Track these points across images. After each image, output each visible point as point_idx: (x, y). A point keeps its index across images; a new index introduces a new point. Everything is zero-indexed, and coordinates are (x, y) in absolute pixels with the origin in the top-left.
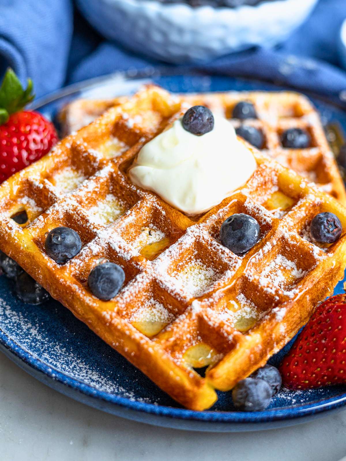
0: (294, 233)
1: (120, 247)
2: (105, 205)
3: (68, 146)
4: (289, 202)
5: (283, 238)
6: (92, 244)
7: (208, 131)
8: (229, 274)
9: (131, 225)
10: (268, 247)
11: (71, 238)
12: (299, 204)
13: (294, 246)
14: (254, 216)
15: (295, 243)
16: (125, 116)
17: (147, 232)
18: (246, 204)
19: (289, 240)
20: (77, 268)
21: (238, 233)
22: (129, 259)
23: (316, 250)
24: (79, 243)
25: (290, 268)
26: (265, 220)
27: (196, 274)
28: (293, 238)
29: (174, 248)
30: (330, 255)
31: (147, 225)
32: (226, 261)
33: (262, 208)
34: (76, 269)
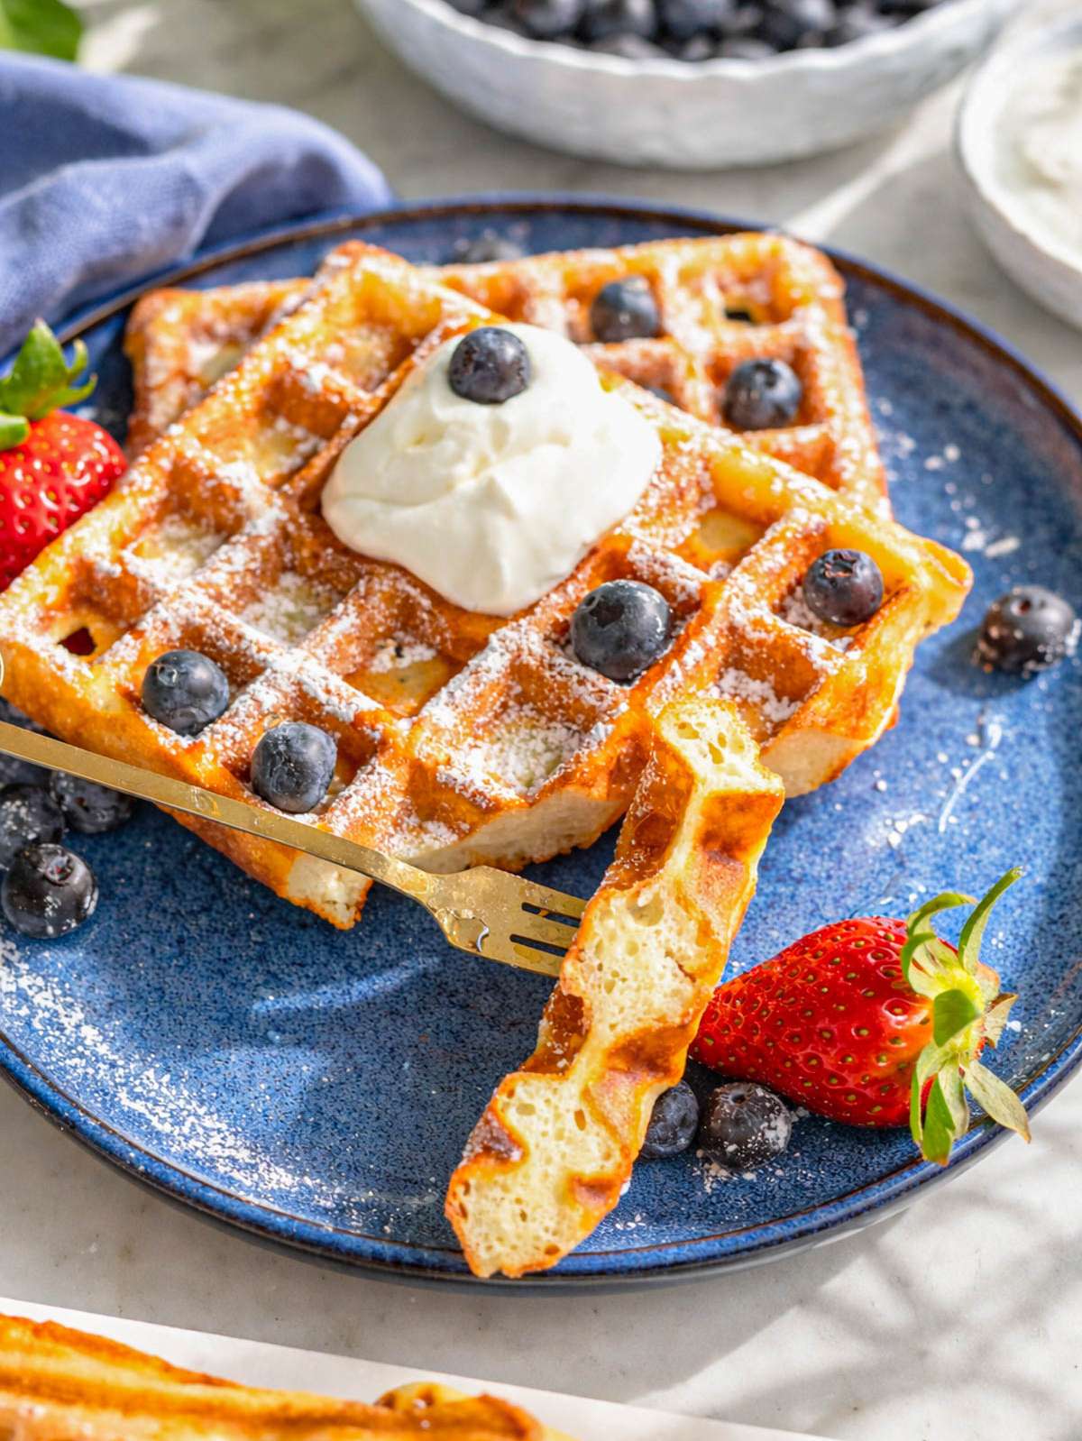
0: (763, 611)
1: (328, 692)
2: (280, 597)
3: (166, 464)
4: (745, 532)
5: (732, 629)
6: (258, 687)
7: (517, 392)
8: (601, 730)
9: (349, 638)
10: (694, 653)
11: (203, 672)
12: (769, 534)
13: (761, 643)
14: (653, 582)
15: (763, 635)
16: (299, 361)
17: (391, 650)
18: (632, 556)
19: (749, 628)
20: (229, 743)
21: (613, 630)
22: (352, 718)
23: (817, 647)
24: (225, 689)
25: (757, 699)
26: (683, 589)
27: (523, 740)
28: (758, 624)
29: (462, 686)
30: (854, 655)
31: (389, 634)
32: (592, 700)
33: (675, 560)
34: (225, 748)
